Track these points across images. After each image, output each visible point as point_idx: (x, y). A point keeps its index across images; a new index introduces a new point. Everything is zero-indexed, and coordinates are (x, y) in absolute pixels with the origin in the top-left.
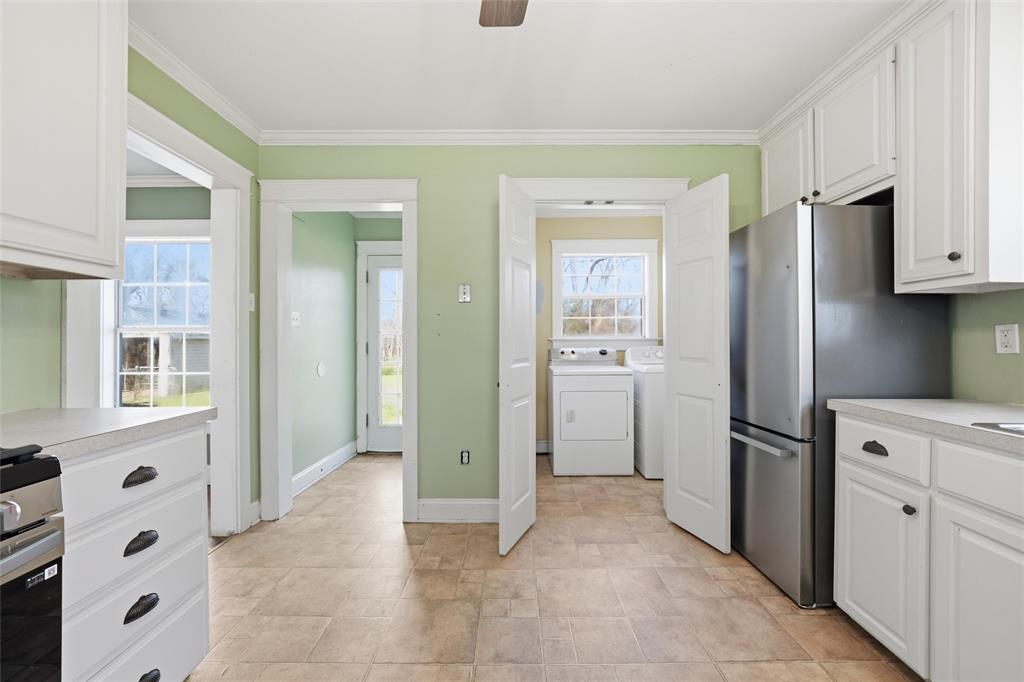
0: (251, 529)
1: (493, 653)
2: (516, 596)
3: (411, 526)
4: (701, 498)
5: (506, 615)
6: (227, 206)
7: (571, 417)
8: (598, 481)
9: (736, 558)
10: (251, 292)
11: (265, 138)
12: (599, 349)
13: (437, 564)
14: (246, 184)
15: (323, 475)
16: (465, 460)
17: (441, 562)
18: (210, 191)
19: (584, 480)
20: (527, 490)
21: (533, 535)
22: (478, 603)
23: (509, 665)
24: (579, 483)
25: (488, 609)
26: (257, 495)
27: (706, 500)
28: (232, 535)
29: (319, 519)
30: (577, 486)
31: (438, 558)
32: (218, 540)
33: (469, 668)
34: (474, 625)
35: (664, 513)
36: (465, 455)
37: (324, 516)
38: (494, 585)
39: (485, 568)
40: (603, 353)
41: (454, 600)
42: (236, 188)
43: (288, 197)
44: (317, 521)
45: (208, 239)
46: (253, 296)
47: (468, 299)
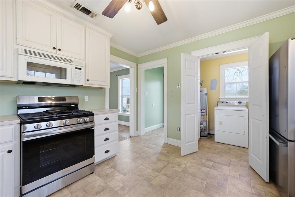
0: (136, 136)
1: (165, 173)
2: (178, 165)
3: (165, 144)
4: (259, 159)
5: (173, 168)
6: (132, 71)
7: (221, 123)
8: (231, 146)
9: (272, 185)
10: (136, 88)
11: (139, 56)
12: (238, 101)
13: (165, 153)
14: (135, 66)
15: (154, 129)
16: (179, 130)
17: (166, 153)
18: (129, 69)
19: (225, 145)
20: (194, 141)
21: (195, 154)
22: (169, 163)
23: (166, 177)
24: (223, 145)
25: (170, 165)
26: (137, 130)
27: (260, 160)
28: (132, 137)
29: (148, 138)
30: (220, 146)
31: (166, 152)
32: (130, 137)
33: (158, 173)
34: (165, 167)
35: (247, 162)
36: (179, 128)
37: (149, 137)
38: (175, 161)
39: (176, 157)
40: (240, 103)
41: (164, 161)
42: (133, 67)
43: (144, 67)
44: (147, 138)
45: (129, 78)
46: (137, 89)
47: (179, 87)
